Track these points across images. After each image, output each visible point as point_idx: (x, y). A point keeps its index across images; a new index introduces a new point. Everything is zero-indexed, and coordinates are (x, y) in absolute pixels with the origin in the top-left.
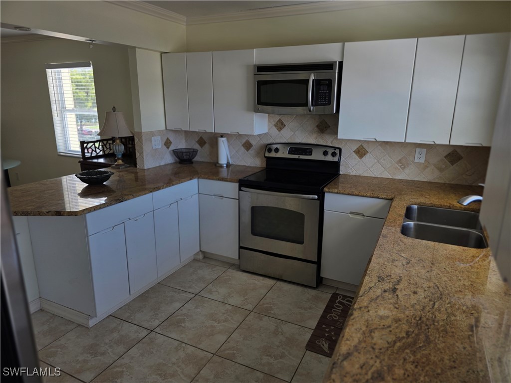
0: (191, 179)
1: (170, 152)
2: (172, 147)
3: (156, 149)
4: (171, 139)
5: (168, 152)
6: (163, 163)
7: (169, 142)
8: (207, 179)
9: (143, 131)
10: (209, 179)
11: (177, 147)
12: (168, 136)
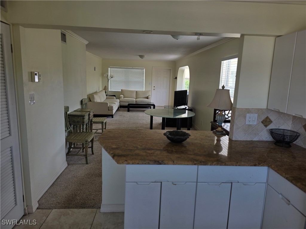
0: (255, 165)
1: (267, 130)
2: (271, 126)
3: (249, 125)
4: (272, 118)
5: (265, 129)
6: (256, 139)
7: (268, 120)
8: (276, 171)
9: (237, 107)
10: (278, 173)
11: (279, 127)
12: (269, 115)
